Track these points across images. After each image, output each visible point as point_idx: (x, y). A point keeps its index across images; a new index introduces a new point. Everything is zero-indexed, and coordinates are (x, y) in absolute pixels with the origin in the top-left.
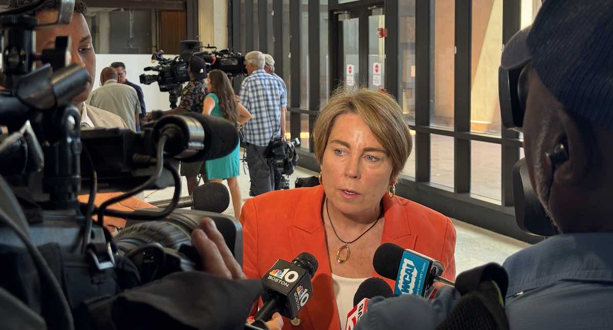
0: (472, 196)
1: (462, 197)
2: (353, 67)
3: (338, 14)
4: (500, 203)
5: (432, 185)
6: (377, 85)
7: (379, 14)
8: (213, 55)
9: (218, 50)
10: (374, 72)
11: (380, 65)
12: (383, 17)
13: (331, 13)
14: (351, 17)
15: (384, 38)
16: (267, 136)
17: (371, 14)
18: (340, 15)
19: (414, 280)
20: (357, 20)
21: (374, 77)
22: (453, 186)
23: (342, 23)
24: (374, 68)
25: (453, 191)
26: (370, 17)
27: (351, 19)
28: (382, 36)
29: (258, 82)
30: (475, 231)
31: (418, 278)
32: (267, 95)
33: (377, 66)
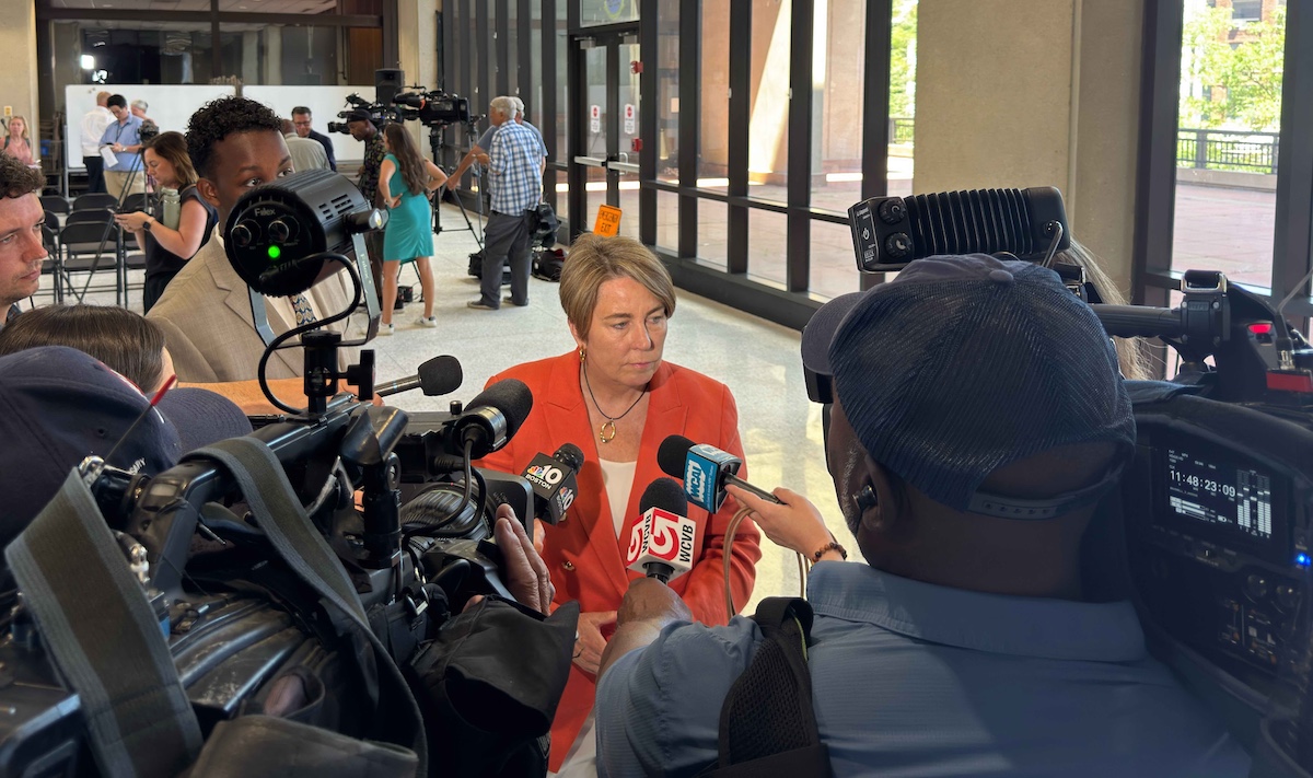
0: (750, 277)
1: (736, 278)
2: (598, 108)
3: (579, 41)
4: (784, 288)
5: (699, 262)
6: (629, 133)
7: (633, 43)
8: (421, 97)
9: (428, 91)
10: (626, 116)
11: (633, 107)
12: (638, 46)
13: (571, 38)
14: (597, 44)
15: (638, 75)
16: (523, 203)
17: (622, 43)
18: (582, 43)
19: (702, 484)
20: (603, 49)
21: (626, 123)
22: (725, 263)
23: (584, 52)
24: (626, 112)
25: (725, 270)
26: (621, 46)
27: (597, 48)
28: (637, 72)
29: (513, 136)
30: (753, 322)
31: (706, 482)
32: (524, 152)
33: (630, 109)
